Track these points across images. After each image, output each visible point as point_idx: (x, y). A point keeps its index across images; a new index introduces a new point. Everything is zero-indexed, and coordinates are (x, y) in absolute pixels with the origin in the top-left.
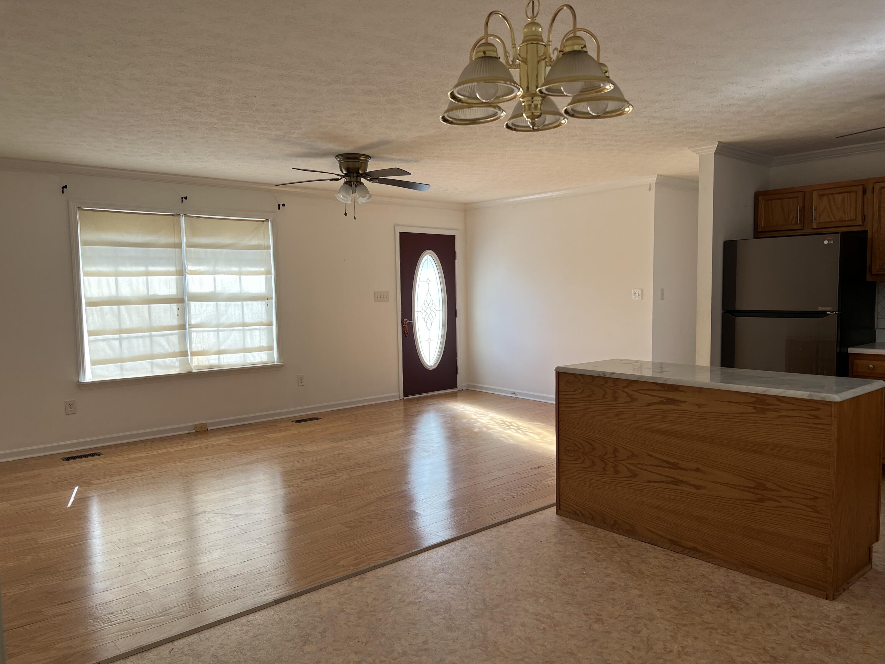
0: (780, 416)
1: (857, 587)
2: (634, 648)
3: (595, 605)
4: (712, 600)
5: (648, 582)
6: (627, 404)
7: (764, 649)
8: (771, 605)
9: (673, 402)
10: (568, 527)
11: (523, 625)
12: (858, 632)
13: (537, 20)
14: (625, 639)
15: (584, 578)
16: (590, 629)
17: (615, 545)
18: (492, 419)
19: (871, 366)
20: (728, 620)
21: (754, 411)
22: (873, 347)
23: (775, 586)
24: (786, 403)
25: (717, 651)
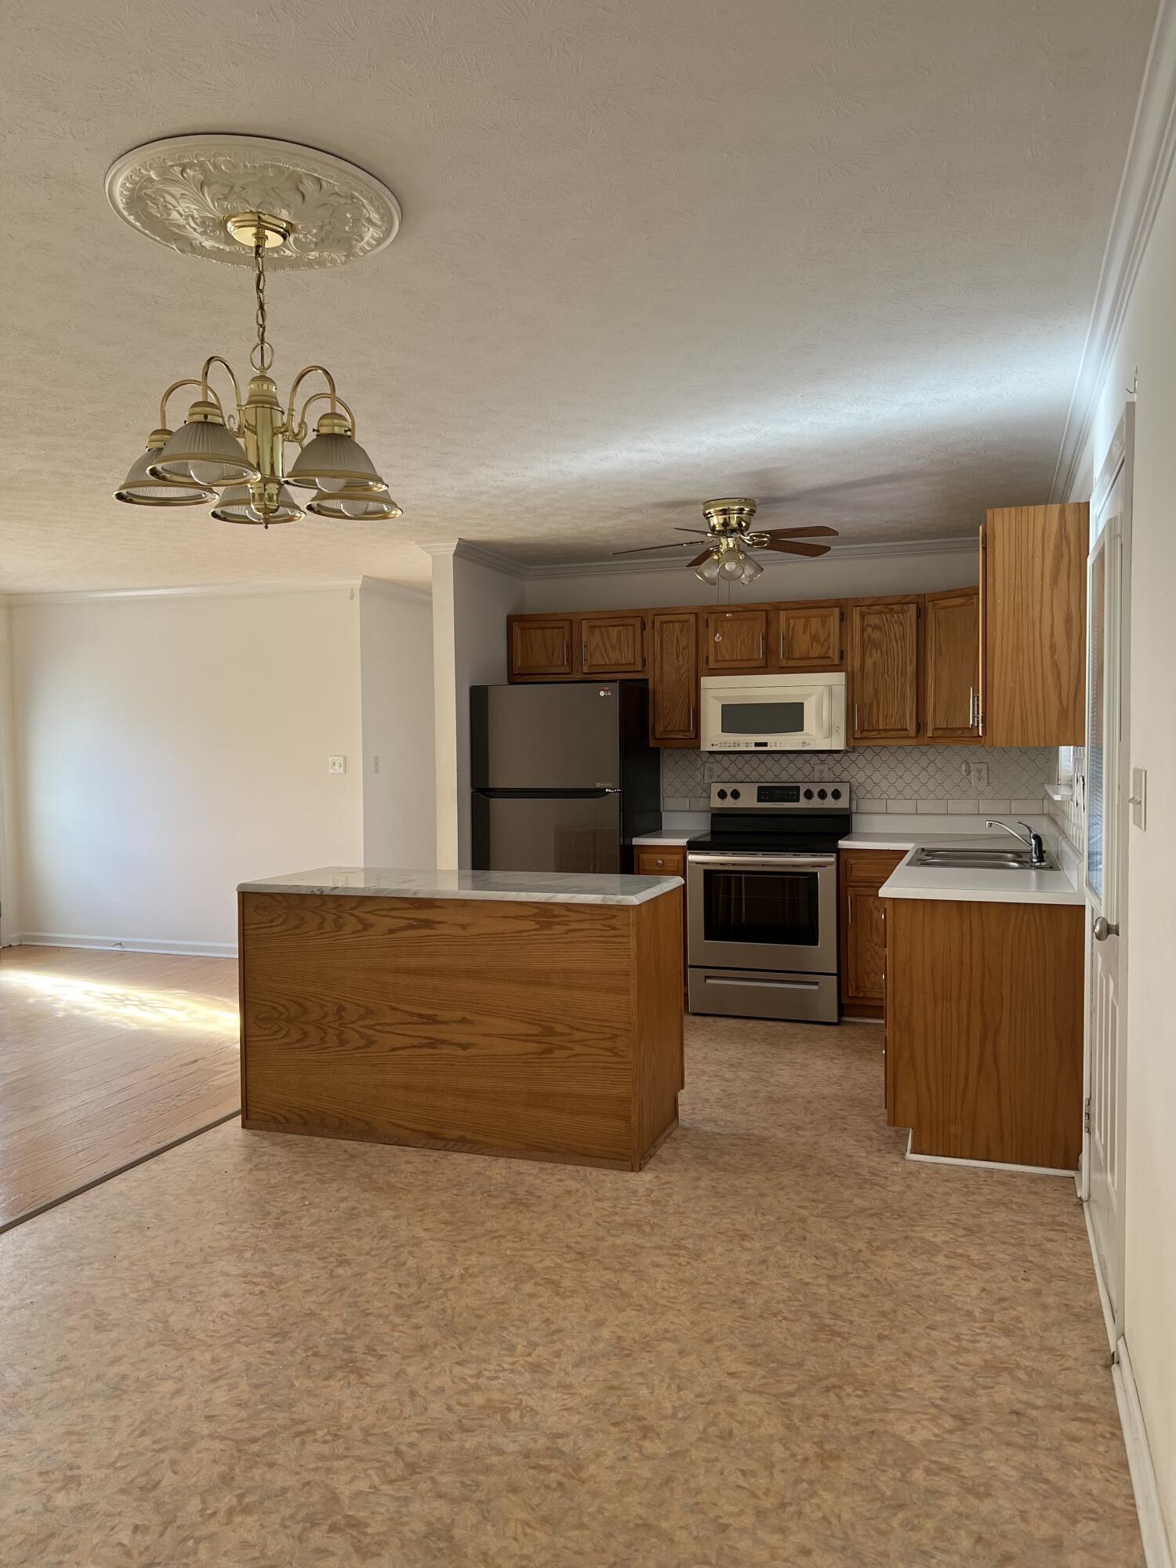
0: (569, 931)
1: (664, 1151)
2: (400, 1285)
3: (333, 1243)
4: (494, 1202)
5: (403, 1197)
6: (358, 935)
7: (567, 1246)
8: (569, 1192)
9: (428, 924)
10: (266, 1143)
11: (226, 1295)
12: (671, 1203)
13: (269, 374)
14: (385, 1278)
15: (308, 1210)
16: (332, 1275)
17: (346, 1156)
18: (87, 993)
19: (660, 862)
20: (518, 1222)
21: (538, 926)
22: (660, 836)
23: (569, 1167)
24: (574, 911)
25: (511, 1262)
